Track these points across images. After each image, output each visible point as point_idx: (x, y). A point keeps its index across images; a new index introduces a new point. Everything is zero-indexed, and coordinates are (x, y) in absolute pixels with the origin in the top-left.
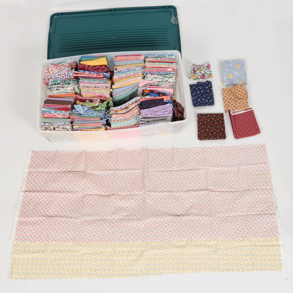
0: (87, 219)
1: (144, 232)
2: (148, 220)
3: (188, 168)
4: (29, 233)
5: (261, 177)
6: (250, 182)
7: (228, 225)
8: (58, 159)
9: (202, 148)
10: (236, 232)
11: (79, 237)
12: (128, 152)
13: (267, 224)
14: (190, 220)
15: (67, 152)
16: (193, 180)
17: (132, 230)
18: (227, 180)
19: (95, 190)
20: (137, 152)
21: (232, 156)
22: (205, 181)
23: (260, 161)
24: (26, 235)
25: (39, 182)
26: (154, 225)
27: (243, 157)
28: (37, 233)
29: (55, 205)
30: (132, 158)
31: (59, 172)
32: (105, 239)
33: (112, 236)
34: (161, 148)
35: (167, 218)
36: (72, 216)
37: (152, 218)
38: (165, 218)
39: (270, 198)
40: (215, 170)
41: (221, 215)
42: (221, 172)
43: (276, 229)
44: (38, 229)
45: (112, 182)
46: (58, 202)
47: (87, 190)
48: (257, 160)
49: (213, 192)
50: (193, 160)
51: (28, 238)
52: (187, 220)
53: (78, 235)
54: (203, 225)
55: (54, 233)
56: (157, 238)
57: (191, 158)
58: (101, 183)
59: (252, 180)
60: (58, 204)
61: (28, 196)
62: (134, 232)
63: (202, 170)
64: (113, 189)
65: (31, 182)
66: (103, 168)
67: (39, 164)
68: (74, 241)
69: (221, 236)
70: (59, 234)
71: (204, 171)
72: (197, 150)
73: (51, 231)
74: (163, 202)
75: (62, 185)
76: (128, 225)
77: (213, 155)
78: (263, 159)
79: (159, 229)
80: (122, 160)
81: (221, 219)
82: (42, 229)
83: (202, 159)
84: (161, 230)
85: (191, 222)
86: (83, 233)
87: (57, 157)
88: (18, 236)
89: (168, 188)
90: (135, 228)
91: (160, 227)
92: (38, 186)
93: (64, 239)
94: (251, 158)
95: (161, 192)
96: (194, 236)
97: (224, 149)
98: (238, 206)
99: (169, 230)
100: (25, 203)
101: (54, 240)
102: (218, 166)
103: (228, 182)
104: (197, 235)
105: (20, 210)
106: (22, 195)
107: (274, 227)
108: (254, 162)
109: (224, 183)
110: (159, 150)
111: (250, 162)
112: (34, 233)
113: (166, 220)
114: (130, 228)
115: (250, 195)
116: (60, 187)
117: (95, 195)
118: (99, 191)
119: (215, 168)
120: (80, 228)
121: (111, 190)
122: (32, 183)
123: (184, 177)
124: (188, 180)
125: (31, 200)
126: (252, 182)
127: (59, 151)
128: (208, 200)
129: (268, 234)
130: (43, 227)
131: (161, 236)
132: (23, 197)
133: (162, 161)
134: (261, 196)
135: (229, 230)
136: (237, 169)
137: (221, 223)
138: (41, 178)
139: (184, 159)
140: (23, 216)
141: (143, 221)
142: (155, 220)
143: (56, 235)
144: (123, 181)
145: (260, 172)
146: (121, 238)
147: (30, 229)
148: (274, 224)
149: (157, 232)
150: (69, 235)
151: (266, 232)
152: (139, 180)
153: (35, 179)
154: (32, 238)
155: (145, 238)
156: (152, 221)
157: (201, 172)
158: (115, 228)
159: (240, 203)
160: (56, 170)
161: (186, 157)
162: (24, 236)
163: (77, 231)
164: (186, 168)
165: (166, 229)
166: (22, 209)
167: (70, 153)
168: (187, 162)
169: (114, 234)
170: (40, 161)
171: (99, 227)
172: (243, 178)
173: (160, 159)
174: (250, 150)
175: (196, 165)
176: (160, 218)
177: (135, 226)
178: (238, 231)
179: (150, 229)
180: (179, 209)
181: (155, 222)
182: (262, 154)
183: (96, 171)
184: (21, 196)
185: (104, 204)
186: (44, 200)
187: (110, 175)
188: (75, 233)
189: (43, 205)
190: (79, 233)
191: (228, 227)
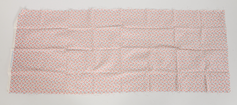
0: (71, 73)
1: (120, 85)
2: (123, 74)
3: (158, 27)
4: (21, 86)
5: (219, 39)
6: (210, 42)
7: (190, 80)
8: (43, 17)
9: (171, 10)
10: (196, 86)
11: (64, 89)
12: (105, 11)
13: (221, 81)
14: (159, 74)
15: (51, 11)
16: (162, 38)
17: (110, 83)
18: (190, 40)
19: (76, 46)
20: (113, 11)
21: (196, 19)
22: (173, 39)
23: (219, 25)
24: (19, 88)
25: (27, 38)
26: (129, 79)
27: (205, 21)
28: (28, 85)
29: (43, 59)
30: (108, 16)
31: (44, 29)
32: (87, 91)
33: (93, 89)
34: (134, 8)
35: (140, 72)
36: (58, 70)
37: (127, 73)
38: (138, 73)
39: (225, 58)
40: (181, 30)
41: (184, 71)
42: (186, 32)
43: (229, 86)
44: (29, 82)
45: (91, 37)
46: (45, 57)
47: (70, 46)
48: (216, 24)
49: (180, 50)
50: (163, 20)
51: (21, 89)
52: (156, 74)
53: (63, 87)
54: (170, 79)
55: (43, 86)
56: (131, 90)
57: (161, 19)
58: (82, 39)
59: (212, 42)
60: (45, 58)
61: (18, 52)
62: (112, 85)
63: (170, 30)
64: (93, 44)
65: (20, 38)
66: (83, 25)
67: (26, 22)
68: (60, 92)
69: (184, 89)
70: (47, 86)
71: (172, 30)
72: (167, 11)
73: (40, 84)
74: (136, 56)
75: (48, 42)
76: (106, 79)
77: (180, 17)
78: (222, 24)
79: (133, 82)
80: (99, 18)
81: (184, 75)
82: (32, 82)
83: (170, 20)
84: (134, 83)
85: (160, 76)
86: (68, 86)
87: (42, 16)
88: (12, 88)
89: (141, 44)
90: (112, 81)
91: (134, 81)
92: (26, 42)
93: (51, 91)
94: (212, 22)
95: (135, 47)
96: (162, 89)
97: (190, 12)
98: (199, 63)
99: (141, 83)
100: (15, 59)
101: (43, 91)
102: (184, 27)
103: (191, 41)
104: (165, 88)
105: (12, 65)
106: (13, 52)
107: (227, 84)
108: (214, 25)
109: (189, 42)
110: (133, 10)
111: (210, 26)
112: (26, 85)
113: (139, 75)
114: (108, 81)
115: (210, 55)
116: (46, 44)
117: (77, 50)
118: (80, 46)
119: (181, 28)
120: (65, 81)
121: (91, 45)
122: (21, 40)
123: (155, 35)
124: (158, 38)
125: (21, 56)
126: (211, 43)
127: (44, 9)
128: (175, 56)
129: (221, 90)
130: (33, 80)
131: (134, 88)
132: (14, 54)
133: (135, 20)
134: (218, 56)
135: (190, 84)
136: (200, 30)
137: (185, 79)
138: (28, 35)
139: (155, 18)
140: (15, 71)
141: (120, 75)
142: (129, 75)
143: (45, 87)
144: (100, 37)
145: (218, 34)
146: (100, 90)
147: (22, 82)
148: (227, 82)
149: (131, 85)
150: (56, 87)
151: (220, 88)
152: (114, 36)
153: (23, 35)
154: (24, 90)
155: (121, 90)
156: (127, 75)
157: (169, 31)
158: (95, 82)
159: (201, 61)
160: (42, 28)
161: (157, 17)
162: (17, 88)
163: (63, 83)
164: (156, 27)
165: (139, 82)
166: (13, 64)
167: (53, 12)
168: (158, 22)
169: (95, 87)
170: (27, 19)
171: (81, 80)
172: (204, 39)
173: (134, 18)
174: (211, 15)
175: (165, 25)
176: (134, 73)
177: (112, 79)
178: (198, 86)
179: (125, 82)
180: (150, 62)
181: (129, 76)
182: (221, 19)
183: (77, 28)
184: (11, 52)
185: (85, 59)
186: (32, 56)
187: (90, 31)
188: (61, 85)
189: (32, 59)
190: (64, 85)
191: (190, 82)
